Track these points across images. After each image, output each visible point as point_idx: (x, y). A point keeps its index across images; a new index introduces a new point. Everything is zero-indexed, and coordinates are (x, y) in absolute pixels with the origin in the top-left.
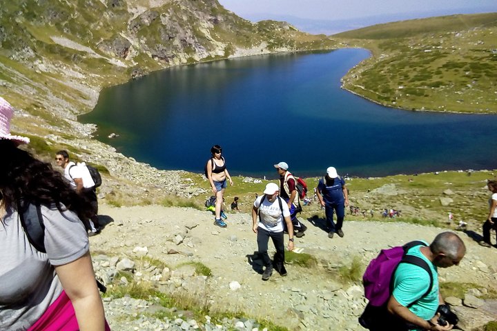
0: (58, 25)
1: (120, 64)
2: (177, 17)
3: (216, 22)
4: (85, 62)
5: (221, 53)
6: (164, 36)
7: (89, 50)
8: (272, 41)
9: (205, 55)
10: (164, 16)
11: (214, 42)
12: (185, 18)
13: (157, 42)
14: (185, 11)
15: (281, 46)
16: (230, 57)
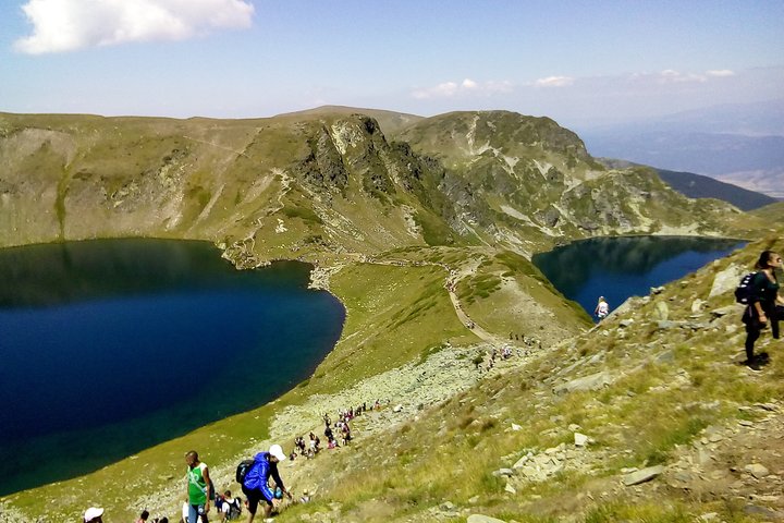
0: (506, 195)
1: (549, 232)
2: (608, 193)
3: (648, 197)
4: (523, 229)
5: (646, 229)
6: (591, 210)
7: (527, 218)
8: (704, 223)
9: (629, 229)
10: (596, 192)
11: (641, 217)
12: (615, 194)
13: (584, 215)
14: (617, 187)
15: (713, 230)
16: (654, 234)
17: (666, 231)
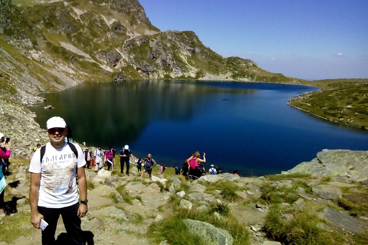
0: (68, 35)
1: (109, 69)
2: (163, 43)
3: (193, 52)
4: (80, 63)
5: (193, 75)
6: (149, 55)
7: (87, 56)
8: (237, 72)
9: (180, 74)
10: (153, 41)
11: (189, 66)
12: (169, 45)
13: (142, 59)
14: (170, 41)
15: (244, 76)
16: (200, 79)
17: (208, 77)
